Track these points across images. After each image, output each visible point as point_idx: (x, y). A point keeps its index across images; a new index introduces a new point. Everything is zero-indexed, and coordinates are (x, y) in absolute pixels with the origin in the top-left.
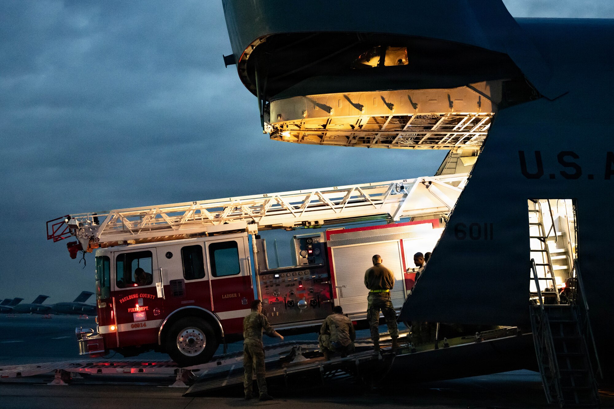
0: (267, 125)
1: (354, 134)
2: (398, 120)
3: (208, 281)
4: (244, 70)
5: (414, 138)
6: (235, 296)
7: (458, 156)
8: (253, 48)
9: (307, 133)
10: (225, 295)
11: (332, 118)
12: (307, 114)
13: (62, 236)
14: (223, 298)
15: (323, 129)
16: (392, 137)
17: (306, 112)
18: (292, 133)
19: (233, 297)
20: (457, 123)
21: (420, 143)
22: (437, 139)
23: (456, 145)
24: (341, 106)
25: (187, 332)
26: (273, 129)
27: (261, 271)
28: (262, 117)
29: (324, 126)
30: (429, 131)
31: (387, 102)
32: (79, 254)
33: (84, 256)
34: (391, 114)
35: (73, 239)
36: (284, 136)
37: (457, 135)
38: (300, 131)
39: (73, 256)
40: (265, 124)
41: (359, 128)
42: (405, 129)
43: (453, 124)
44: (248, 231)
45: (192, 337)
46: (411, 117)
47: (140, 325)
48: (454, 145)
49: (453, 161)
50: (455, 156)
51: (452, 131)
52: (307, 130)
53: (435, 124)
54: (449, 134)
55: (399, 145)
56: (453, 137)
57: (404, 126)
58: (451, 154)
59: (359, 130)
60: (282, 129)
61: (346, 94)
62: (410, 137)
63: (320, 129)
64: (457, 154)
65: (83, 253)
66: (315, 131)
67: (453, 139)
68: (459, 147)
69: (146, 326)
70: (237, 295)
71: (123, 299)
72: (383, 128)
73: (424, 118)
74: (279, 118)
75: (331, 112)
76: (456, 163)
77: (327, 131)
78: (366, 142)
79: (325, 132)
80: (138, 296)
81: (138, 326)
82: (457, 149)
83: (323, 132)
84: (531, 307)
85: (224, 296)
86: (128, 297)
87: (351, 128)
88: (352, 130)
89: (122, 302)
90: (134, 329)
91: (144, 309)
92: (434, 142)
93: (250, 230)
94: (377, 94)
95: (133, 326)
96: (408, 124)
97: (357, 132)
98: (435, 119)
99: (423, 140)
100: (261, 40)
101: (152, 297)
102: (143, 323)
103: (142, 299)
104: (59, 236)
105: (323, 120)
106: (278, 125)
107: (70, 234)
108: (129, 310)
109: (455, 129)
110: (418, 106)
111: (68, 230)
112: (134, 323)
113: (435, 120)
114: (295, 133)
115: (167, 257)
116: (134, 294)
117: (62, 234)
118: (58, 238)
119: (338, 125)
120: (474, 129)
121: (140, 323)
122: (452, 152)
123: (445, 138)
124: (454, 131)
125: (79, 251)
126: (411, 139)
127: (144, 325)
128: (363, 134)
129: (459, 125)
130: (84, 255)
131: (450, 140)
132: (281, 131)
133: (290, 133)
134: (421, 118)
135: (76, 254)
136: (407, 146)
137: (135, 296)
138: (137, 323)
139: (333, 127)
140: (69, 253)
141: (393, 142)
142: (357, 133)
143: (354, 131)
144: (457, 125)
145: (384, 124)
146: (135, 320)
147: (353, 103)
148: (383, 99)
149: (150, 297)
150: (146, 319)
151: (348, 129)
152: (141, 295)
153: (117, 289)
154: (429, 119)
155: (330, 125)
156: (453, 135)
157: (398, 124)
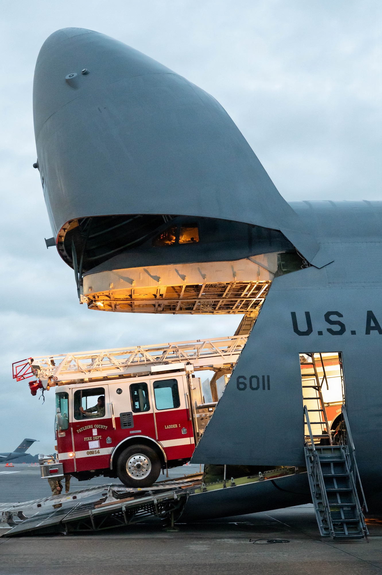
0: (83, 297)
1: (158, 302)
2: (193, 289)
3: (152, 414)
4: (63, 250)
5: (212, 305)
6: (176, 426)
7: (251, 319)
8: (65, 231)
9: (118, 302)
10: (168, 426)
11: (135, 288)
12: (113, 285)
13: (25, 376)
14: (166, 428)
15: (130, 298)
16: (192, 304)
17: (112, 284)
18: (104, 303)
19: (174, 427)
20: (243, 290)
21: (217, 308)
22: (231, 305)
23: (248, 310)
24: (142, 278)
25: (134, 458)
26: (88, 300)
27: (198, 405)
28: (78, 289)
29: (131, 296)
30: (221, 298)
31: (180, 274)
32: (39, 391)
33: (43, 394)
34: (184, 284)
35: (34, 378)
36: (99, 306)
37: (246, 301)
38: (111, 300)
39: (34, 393)
40: (81, 295)
41: (161, 297)
42: (200, 296)
43: (240, 291)
44: (185, 371)
45: (139, 463)
46: (202, 286)
47: (95, 452)
48: (246, 310)
49: (248, 324)
50: (249, 319)
51: (240, 297)
52: (116, 300)
53: (224, 291)
54: (239, 300)
55: (200, 311)
56: (243, 303)
57: (199, 294)
58: (246, 318)
59: (161, 299)
60: (95, 299)
61: (146, 268)
62: (209, 304)
63: (128, 299)
64: (251, 318)
65: (42, 390)
66: (124, 300)
67: (243, 305)
68: (252, 312)
69: (99, 453)
70: (178, 426)
71: (79, 429)
72: (181, 297)
73: (215, 287)
74: (90, 290)
75: (133, 284)
76: (250, 326)
77: (134, 300)
78: (172, 309)
79: (133, 301)
80: (92, 427)
81: (92, 453)
82: (250, 313)
83: (131, 301)
84: (306, 448)
85: (166, 427)
86: (84, 428)
87: (153, 297)
88: (155, 299)
89: (79, 432)
90: (90, 456)
91: (98, 438)
92: (229, 308)
93: (187, 370)
94: (171, 267)
95: (88, 453)
96: (201, 293)
97: (160, 300)
98: (223, 287)
99: (219, 305)
100: (70, 224)
101: (105, 428)
102: (97, 450)
103: (96, 429)
104: (22, 376)
105: (127, 291)
106: (90, 296)
107: (32, 374)
108: (85, 439)
109: (242, 296)
110: (207, 277)
111: (30, 370)
112: (89, 451)
113: (224, 289)
114: (108, 302)
115: (117, 393)
116: (89, 425)
117: (24, 374)
118: (21, 378)
119: (142, 295)
120: (259, 295)
121: (94, 450)
122: (246, 316)
123: (237, 304)
124: (243, 298)
125: (39, 389)
126: (210, 306)
127: (98, 452)
128: (166, 302)
129: (245, 292)
130: (43, 392)
131: (241, 305)
132: (95, 301)
133: (103, 303)
134: (212, 287)
135: (36, 392)
136: (207, 312)
137: (90, 427)
138: (92, 450)
139: (138, 297)
140: (30, 391)
141: (194, 309)
142: (160, 302)
143: (157, 300)
144: (243, 292)
145: (180, 293)
146: (90, 448)
147: (152, 275)
148: (177, 271)
149: (103, 427)
150: (100, 447)
151: (151, 298)
152: (96, 426)
153: (75, 421)
154: (220, 287)
155: (135, 295)
156: (243, 301)
157: (193, 293)
